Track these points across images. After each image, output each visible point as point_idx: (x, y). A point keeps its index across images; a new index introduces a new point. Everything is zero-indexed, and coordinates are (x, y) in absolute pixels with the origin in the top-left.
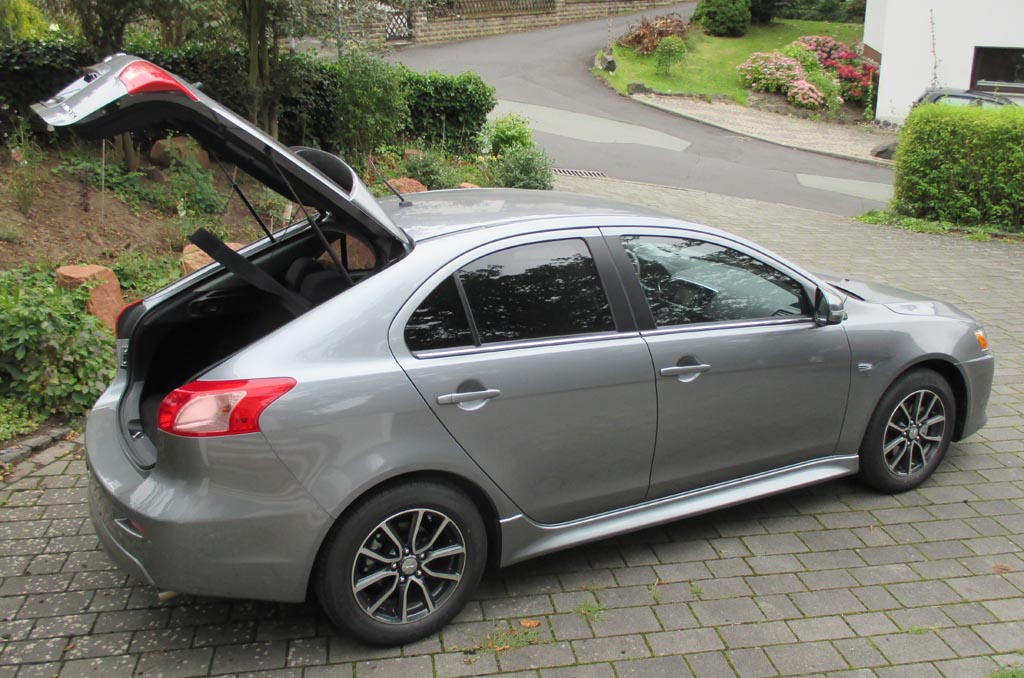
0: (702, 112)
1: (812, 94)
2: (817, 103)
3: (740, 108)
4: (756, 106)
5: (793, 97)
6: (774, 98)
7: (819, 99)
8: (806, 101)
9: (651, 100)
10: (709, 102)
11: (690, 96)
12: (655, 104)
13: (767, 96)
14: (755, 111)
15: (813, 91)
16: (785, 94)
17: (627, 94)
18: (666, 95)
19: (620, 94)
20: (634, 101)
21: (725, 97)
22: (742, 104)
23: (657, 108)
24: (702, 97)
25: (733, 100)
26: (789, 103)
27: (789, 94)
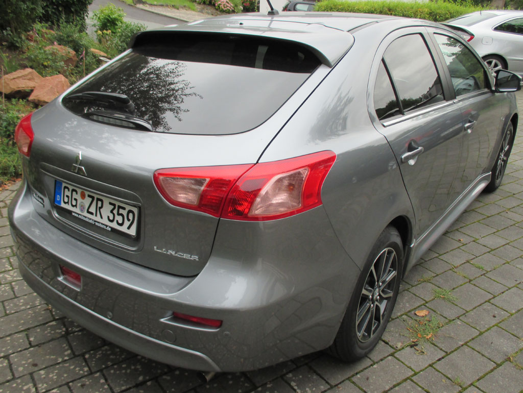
0: (178, 14)
1: (228, 5)
2: (231, 10)
3: (194, 13)
4: (201, 11)
5: (219, 7)
6: (209, 7)
7: (232, 8)
8: (226, 9)
9: (147, 8)
10: (178, 9)
11: (167, 6)
12: (150, 10)
13: (205, 6)
14: (202, 14)
15: (228, 3)
16: (214, 5)
17: (133, 4)
18: (154, 5)
19: (129, 5)
20: (138, 9)
21: (185, 6)
22: (194, 10)
23: (153, 13)
24: (173, 6)
25: (189, 8)
26: (217, 10)
27: (216, 5)
